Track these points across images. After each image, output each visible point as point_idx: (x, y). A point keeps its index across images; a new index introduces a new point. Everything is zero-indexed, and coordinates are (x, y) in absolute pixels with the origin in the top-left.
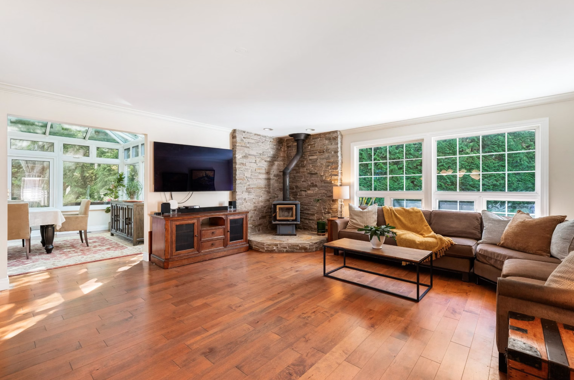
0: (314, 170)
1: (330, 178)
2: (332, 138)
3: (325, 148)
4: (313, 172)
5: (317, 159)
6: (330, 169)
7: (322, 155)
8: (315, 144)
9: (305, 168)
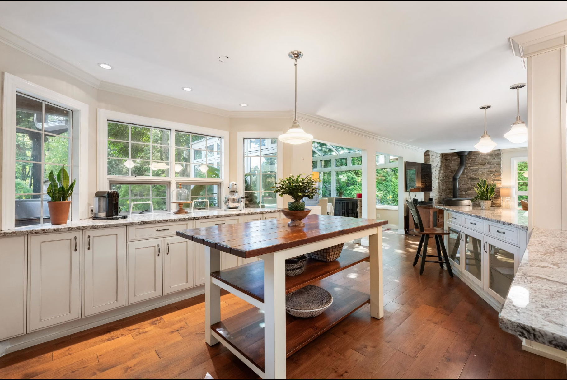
0: (475, 176)
1: (493, 182)
2: (494, 154)
3: (487, 161)
4: (474, 178)
5: (478, 169)
6: (492, 176)
7: (483, 166)
8: (476, 158)
9: (466, 175)
